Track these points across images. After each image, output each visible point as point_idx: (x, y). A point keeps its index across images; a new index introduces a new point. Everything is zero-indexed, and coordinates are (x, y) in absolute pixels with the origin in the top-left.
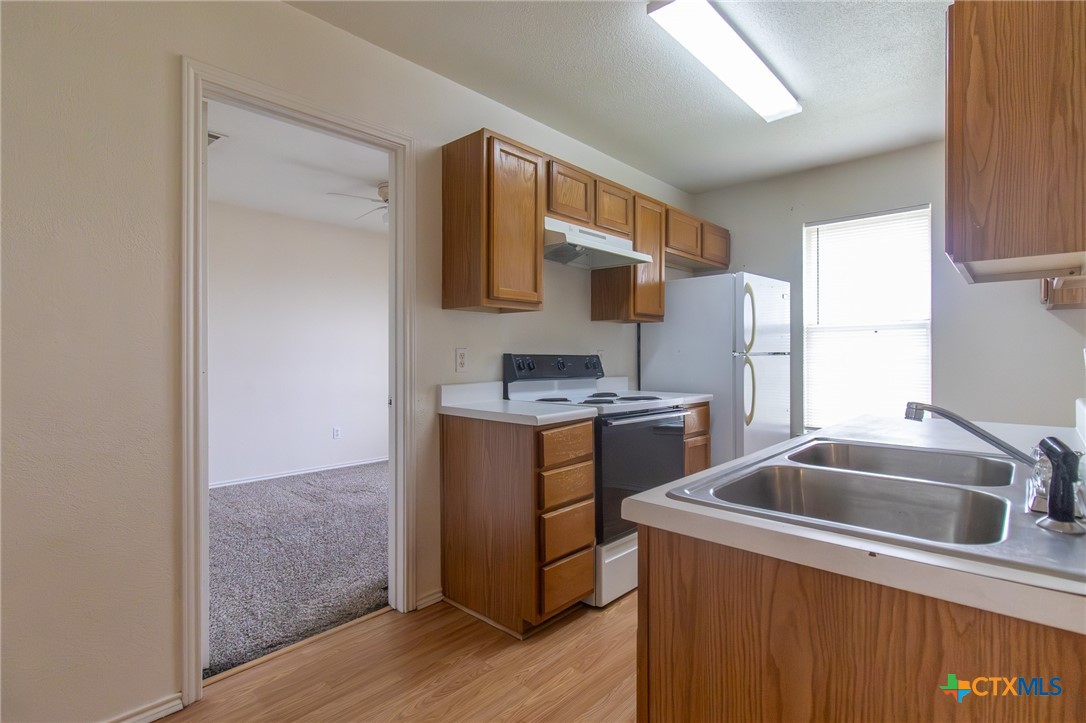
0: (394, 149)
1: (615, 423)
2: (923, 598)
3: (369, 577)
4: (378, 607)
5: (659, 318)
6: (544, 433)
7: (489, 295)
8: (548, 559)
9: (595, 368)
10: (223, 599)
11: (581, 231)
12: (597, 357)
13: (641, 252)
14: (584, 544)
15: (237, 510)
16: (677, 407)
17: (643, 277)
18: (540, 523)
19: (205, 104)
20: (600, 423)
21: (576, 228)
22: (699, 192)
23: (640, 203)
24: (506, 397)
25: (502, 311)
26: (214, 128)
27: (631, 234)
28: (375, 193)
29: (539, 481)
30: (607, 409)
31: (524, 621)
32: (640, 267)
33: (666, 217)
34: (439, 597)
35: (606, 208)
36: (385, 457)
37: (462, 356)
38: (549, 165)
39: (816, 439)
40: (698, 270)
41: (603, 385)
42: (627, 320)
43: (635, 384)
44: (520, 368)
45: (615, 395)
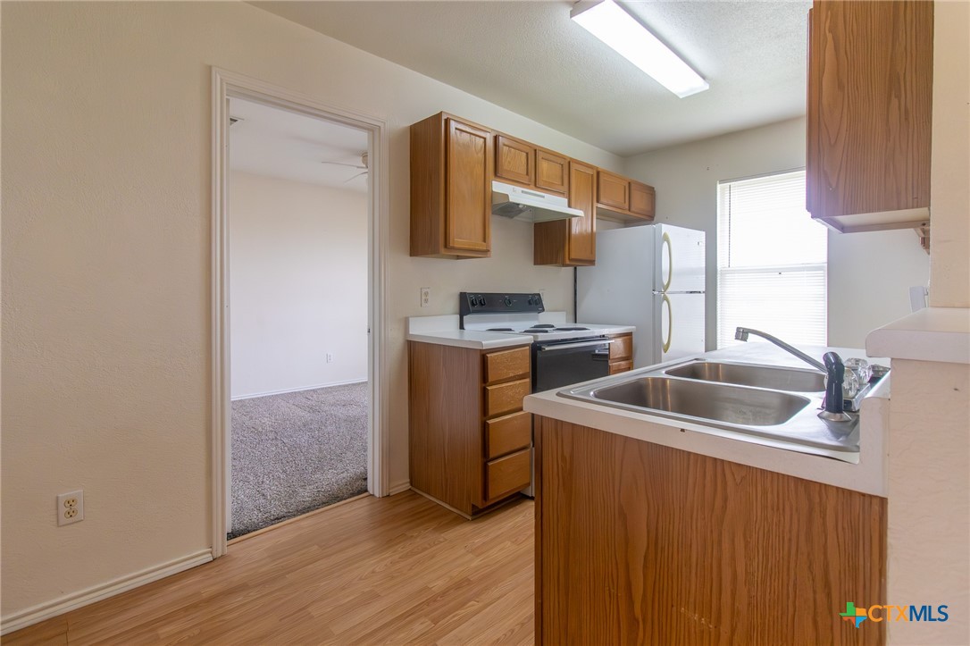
0: (372, 130)
1: (547, 349)
2: (715, 460)
3: (353, 470)
4: (360, 492)
5: (592, 262)
6: (488, 355)
7: (446, 245)
8: (491, 456)
9: (537, 304)
10: (241, 484)
11: (522, 192)
12: (539, 295)
13: (575, 208)
14: (522, 445)
15: (251, 418)
16: (604, 336)
17: (576, 228)
18: (485, 428)
19: (228, 100)
20: (536, 348)
21: (519, 189)
22: (628, 156)
23: (574, 166)
24: (462, 327)
25: (458, 257)
26: (233, 114)
27: (566, 193)
28: (359, 161)
29: (484, 393)
30: (542, 337)
31: (473, 506)
32: (574, 221)
33: (597, 179)
34: (408, 486)
35: (545, 172)
36: (365, 379)
37: (426, 294)
38: (496, 138)
39: (696, 359)
40: (628, 222)
41: (543, 318)
42: (564, 265)
43: (572, 317)
44: (473, 305)
45: (553, 326)
